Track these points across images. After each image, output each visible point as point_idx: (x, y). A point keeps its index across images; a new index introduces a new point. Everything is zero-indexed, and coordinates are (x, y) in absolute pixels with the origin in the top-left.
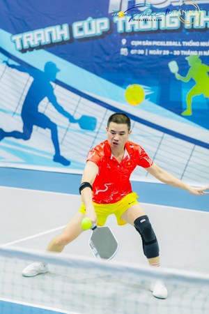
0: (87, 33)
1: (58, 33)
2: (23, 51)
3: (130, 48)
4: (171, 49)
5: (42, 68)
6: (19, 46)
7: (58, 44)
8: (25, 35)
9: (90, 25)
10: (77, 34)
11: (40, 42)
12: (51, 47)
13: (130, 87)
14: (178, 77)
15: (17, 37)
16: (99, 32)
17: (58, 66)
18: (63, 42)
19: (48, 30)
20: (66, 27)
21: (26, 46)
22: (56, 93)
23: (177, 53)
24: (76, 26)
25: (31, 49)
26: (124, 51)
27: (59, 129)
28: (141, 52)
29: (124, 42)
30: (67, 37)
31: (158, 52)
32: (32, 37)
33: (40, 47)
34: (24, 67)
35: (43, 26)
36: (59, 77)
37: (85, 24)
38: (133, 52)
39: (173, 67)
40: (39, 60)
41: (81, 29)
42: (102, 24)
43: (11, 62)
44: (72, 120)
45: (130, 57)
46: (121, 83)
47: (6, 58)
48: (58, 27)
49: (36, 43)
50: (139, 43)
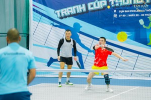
0: (95, 7)
1: (80, 8)
2: (61, 18)
3: (118, 14)
4: (140, 13)
5: (72, 26)
6: (59, 16)
7: (80, 14)
8: (62, 10)
9: (97, 3)
10: (90, 8)
11: (70, 13)
12: (76, 15)
13: (120, 33)
14: (144, 26)
15: (58, 12)
16: (102, 7)
17: (81, 25)
18: (83, 13)
19: (74, 7)
20: (84, 5)
21: (63, 15)
22: (80, 38)
23: (142, 15)
24: (89, 5)
25: (66, 17)
26: (115, 16)
27: (83, 55)
28: (124, 16)
29: (115, 11)
30: (85, 10)
31: (133, 15)
32: (66, 11)
33: (70, 16)
35: (72, 5)
36: (81, 30)
37: (94, 4)
38: (120, 16)
39: (141, 22)
40: (70, 22)
41: (92, 6)
42: (103, 3)
43: (55, 24)
44: (89, 51)
45: (118, 18)
46: (115, 31)
47: (52, 22)
48: (80, 6)
49: (68, 14)
50: (123, 11)
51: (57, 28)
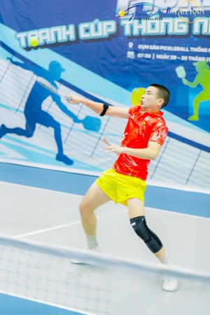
0: (93, 34)
1: (64, 33)
2: (28, 49)
3: (137, 51)
4: (179, 54)
5: (46, 67)
6: (24, 44)
7: (63, 43)
8: (30, 33)
9: (96, 26)
10: (83, 35)
11: (45, 40)
12: (56, 46)
13: (136, 90)
14: (185, 82)
15: (22, 35)
16: (105, 34)
17: (63, 66)
18: (68, 43)
19: (54, 29)
20: (72, 27)
23: (184, 58)
24: (82, 27)
26: (131, 54)
27: (62, 128)
28: (148, 56)
29: (131, 45)
30: (72, 37)
31: (166, 57)
32: (35, 37)
33: (45, 46)
34: (28, 65)
35: (49, 25)
36: (63, 76)
37: (91, 25)
38: (140, 55)
39: (181, 72)
40: (44, 58)
41: (87, 31)
42: (109, 26)
43: (15, 59)
44: (76, 120)
45: (136, 60)
46: (127, 86)
47: (10, 55)
48: (64, 28)
49: (42, 42)
50: (146, 47)
51: (18, 68)
